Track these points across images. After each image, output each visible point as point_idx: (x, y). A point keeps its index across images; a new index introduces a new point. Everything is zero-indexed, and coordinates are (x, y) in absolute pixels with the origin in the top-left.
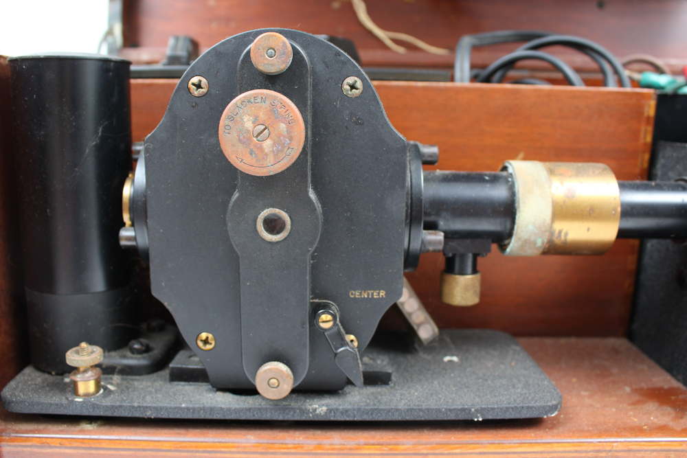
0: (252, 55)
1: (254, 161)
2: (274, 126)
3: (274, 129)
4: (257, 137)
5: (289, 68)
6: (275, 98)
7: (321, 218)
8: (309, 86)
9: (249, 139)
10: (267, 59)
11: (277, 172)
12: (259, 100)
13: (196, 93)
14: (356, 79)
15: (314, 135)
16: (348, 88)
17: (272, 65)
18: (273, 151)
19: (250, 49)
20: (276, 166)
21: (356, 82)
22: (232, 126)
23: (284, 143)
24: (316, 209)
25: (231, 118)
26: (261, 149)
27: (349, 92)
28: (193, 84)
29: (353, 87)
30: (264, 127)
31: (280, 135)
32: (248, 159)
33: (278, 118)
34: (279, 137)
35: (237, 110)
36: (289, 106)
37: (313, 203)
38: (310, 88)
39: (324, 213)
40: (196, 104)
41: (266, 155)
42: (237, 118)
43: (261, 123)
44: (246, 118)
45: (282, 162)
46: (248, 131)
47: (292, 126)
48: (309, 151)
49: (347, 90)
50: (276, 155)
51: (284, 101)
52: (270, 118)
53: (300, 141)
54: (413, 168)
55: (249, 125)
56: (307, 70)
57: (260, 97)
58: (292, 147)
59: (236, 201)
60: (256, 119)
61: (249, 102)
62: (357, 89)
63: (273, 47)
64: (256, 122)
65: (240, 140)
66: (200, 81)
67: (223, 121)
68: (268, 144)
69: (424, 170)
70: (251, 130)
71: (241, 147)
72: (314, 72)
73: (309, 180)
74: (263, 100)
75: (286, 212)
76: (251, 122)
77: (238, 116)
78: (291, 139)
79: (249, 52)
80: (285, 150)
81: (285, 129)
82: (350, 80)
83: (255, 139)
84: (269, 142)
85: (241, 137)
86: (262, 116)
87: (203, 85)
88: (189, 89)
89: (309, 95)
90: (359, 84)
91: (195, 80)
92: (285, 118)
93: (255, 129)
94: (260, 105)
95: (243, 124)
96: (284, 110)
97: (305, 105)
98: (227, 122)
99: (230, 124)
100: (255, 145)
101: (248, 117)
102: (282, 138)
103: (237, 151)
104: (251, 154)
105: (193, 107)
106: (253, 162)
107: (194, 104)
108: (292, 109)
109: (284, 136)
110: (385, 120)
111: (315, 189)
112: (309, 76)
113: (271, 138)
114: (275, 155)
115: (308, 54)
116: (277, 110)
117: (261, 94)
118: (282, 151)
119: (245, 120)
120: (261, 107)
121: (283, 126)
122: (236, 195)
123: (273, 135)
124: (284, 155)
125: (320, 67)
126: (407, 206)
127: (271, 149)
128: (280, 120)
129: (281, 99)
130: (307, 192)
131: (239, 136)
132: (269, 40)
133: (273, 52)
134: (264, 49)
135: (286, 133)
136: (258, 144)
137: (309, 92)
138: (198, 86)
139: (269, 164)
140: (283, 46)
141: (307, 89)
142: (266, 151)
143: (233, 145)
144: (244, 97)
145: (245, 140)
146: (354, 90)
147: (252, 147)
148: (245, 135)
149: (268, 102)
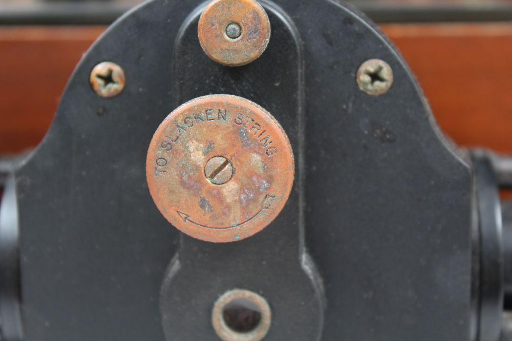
0: (201, 34)
1: (207, 217)
2: (242, 159)
3: (242, 163)
4: (212, 176)
5: (265, 52)
6: (243, 110)
7: (322, 303)
8: (299, 82)
9: (199, 181)
10: (226, 41)
11: (247, 236)
12: (215, 115)
13: (105, 90)
14: (381, 63)
15: (309, 160)
16: (367, 79)
17: (236, 51)
18: (240, 201)
19: (198, 18)
20: (245, 226)
21: (380, 68)
22: (169, 159)
23: (259, 188)
24: (313, 291)
25: (167, 146)
26: (220, 198)
27: (370, 87)
28: (100, 76)
29: (375, 77)
30: (224, 160)
31: (251, 174)
32: (197, 214)
33: (248, 145)
34: (250, 178)
35: (177, 132)
36: (267, 125)
37: (309, 280)
38: (301, 84)
39: (328, 293)
40: (105, 109)
41: (228, 207)
42: (178, 146)
43: (219, 154)
44: (192, 146)
45: (256, 220)
46: (197, 168)
47: (271, 159)
48: (301, 193)
49: (365, 84)
50: (245, 209)
51: (258, 116)
52: (234, 145)
53: (286, 184)
54: (483, 206)
55: (197, 156)
56: (296, 53)
57: (216, 109)
58: (272, 194)
59: (176, 278)
60: (209, 147)
61: (198, 117)
62: (382, 80)
63: (236, 20)
64: (210, 152)
65: (183, 183)
66: (111, 72)
67: (154, 150)
68: (230, 189)
69: (502, 199)
70: (202, 166)
71: (184, 194)
72: (307, 53)
73: (302, 240)
74: (222, 115)
75: (263, 295)
76: (201, 152)
77: (179, 141)
78: (270, 180)
79: (195, 25)
80: (261, 198)
81: (260, 164)
82: (371, 65)
83: (208, 180)
84: (232, 186)
85: (185, 178)
86: (220, 141)
87: (115, 77)
88: (91, 85)
89: (299, 98)
90: (386, 72)
91: (101, 68)
92: (260, 145)
93: (208, 164)
94: (217, 122)
95: (187, 156)
96: (259, 132)
97: (294, 115)
98: (160, 153)
99: (165, 155)
100: (209, 191)
101: (196, 143)
102: (255, 179)
103: (179, 201)
104: (202, 206)
105: (99, 114)
106: (207, 219)
107: (101, 110)
108: (272, 130)
109: (259, 176)
110: (433, 133)
111: (312, 252)
112: (299, 65)
113: (237, 179)
114: (243, 208)
115: (297, 22)
116: (246, 132)
117: (219, 104)
118: (255, 200)
119: (191, 149)
120: (217, 126)
121: (256, 158)
122: (176, 265)
123: (239, 174)
124: (259, 208)
125: (317, 45)
126: (473, 274)
127: (237, 198)
128: (251, 149)
129: (252, 113)
130: (298, 262)
131: (181, 177)
132: (229, 8)
133: (237, 28)
134: (221, 24)
135: (261, 170)
136: (214, 189)
137: (299, 92)
138: (108, 79)
139: (233, 223)
140: (254, 19)
141: (295, 87)
142: (228, 200)
143: (171, 192)
144: (190, 110)
145: (192, 183)
146: (377, 83)
147: (204, 195)
148: (191, 174)
149: (230, 118)
